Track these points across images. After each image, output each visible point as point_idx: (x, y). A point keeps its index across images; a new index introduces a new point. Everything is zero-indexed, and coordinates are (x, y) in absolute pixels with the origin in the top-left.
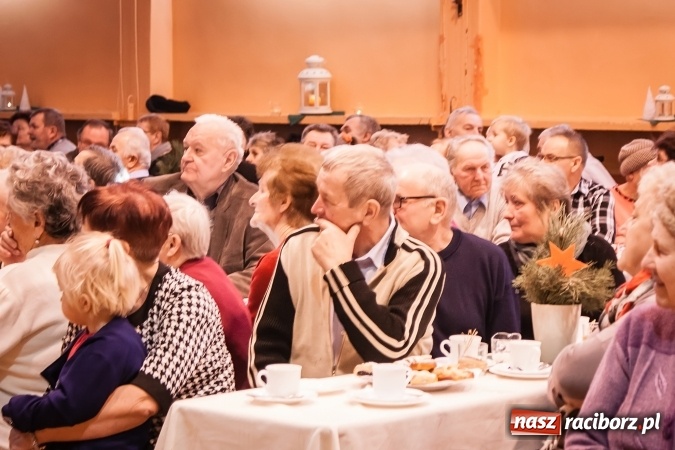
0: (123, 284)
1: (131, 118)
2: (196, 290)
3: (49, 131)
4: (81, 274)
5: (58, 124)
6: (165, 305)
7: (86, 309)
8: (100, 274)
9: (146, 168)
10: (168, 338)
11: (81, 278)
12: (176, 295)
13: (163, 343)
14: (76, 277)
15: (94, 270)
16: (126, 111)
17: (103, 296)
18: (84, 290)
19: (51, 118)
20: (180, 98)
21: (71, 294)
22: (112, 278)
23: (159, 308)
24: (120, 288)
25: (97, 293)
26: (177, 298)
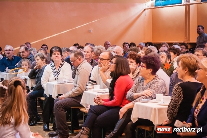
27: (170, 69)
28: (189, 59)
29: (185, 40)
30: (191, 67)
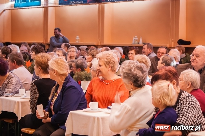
0: (172, 98)
1: (173, 46)
2: (191, 97)
3: (149, 50)
4: (160, 93)
5: (151, 48)
6: (181, 102)
7: (160, 103)
8: (165, 94)
9: (178, 61)
10: (183, 112)
11: (160, 94)
12: (184, 98)
13: (182, 113)
14: (158, 94)
15: (164, 93)
16: (171, 44)
17: (165, 101)
18: (160, 98)
19: (149, 46)
20: (188, 40)
21: (156, 99)
22: (169, 96)
23: (180, 103)
24: (171, 99)
25: (164, 100)
26: (185, 100)
27: (31, 66)
28: (41, 58)
29: (43, 41)
30: (43, 66)
